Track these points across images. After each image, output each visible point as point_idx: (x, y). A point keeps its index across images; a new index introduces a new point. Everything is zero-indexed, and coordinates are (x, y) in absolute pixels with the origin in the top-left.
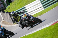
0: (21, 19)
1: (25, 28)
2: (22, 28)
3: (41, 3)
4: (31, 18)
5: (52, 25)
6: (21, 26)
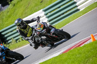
1: (40, 47)
2: (34, 49)
3: (45, 17)
5: (64, 52)
6: (33, 45)
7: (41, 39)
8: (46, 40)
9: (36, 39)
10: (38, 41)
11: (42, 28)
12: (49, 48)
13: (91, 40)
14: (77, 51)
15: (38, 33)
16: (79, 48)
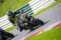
0: (19, 20)
2: (20, 32)
4: (32, 19)
6: (19, 29)
7: (24, 25)
8: (27, 25)
9: (21, 25)
10: (22, 26)
11: (25, 18)
12: (29, 31)
13: (41, 32)
14: (32, 39)
15: (22, 21)
16: (33, 37)
